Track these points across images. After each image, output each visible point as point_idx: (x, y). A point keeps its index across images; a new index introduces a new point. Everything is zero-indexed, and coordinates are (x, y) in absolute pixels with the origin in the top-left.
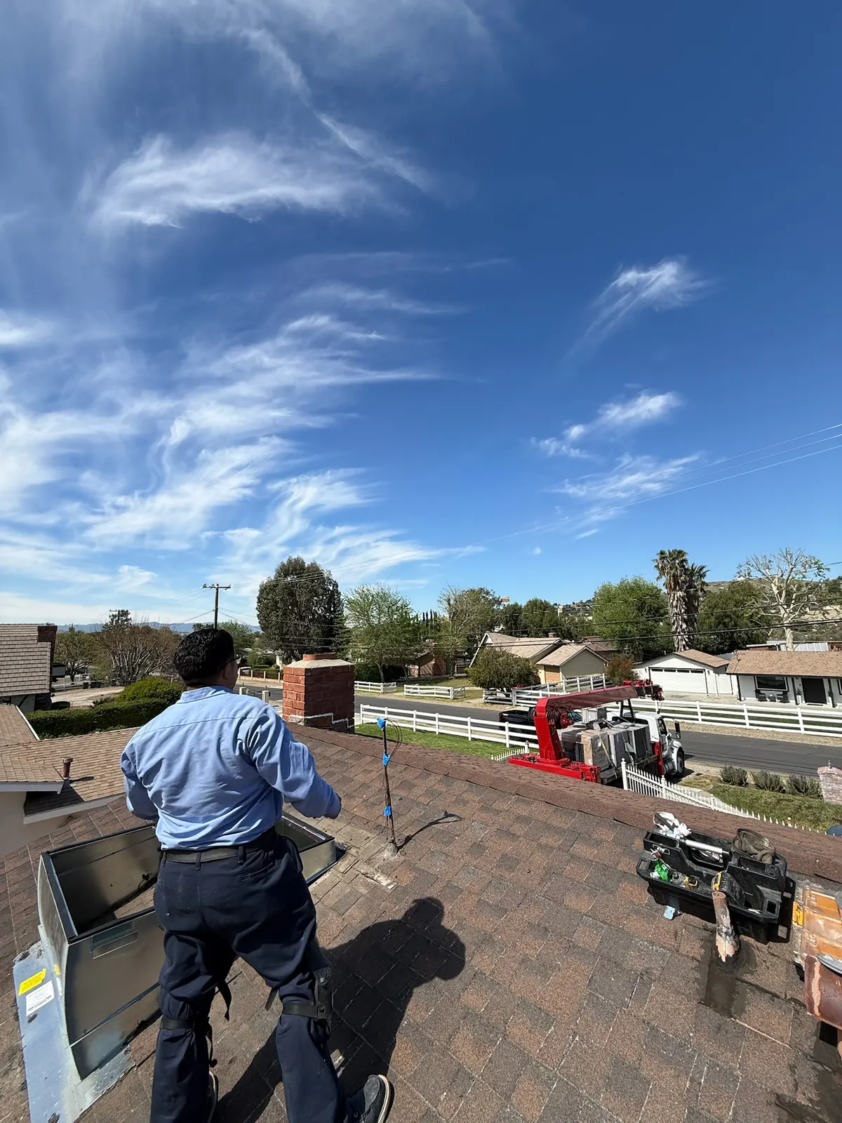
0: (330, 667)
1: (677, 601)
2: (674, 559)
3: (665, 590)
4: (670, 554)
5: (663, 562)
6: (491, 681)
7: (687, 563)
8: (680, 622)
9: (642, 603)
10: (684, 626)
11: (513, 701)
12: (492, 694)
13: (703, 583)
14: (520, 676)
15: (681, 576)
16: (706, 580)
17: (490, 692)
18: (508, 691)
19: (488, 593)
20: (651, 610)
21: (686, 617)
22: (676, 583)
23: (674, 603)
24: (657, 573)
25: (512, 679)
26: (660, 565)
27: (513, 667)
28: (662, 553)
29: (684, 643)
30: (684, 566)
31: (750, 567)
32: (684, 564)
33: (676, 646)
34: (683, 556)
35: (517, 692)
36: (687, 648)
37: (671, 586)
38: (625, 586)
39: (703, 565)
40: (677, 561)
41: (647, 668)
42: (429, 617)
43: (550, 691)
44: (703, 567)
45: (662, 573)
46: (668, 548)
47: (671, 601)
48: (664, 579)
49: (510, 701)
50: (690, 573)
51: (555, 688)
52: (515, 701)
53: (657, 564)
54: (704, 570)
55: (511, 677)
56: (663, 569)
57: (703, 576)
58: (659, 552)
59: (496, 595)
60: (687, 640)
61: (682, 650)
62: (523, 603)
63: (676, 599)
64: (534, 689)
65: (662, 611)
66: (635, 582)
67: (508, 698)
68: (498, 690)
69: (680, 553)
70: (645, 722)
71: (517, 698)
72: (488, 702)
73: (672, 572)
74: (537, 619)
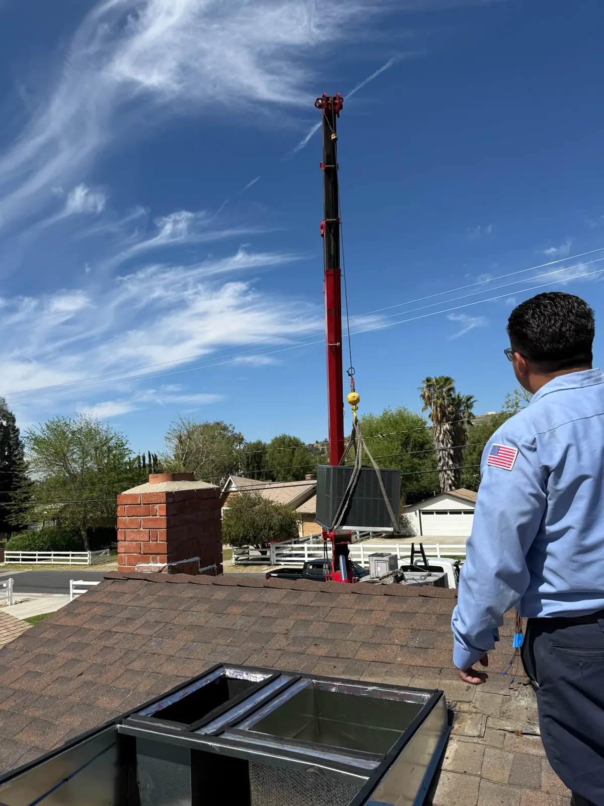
0: (193, 490)
1: (444, 435)
2: (441, 387)
3: (430, 424)
4: (436, 381)
5: (429, 390)
6: (245, 537)
7: (454, 392)
8: (447, 459)
9: (407, 438)
10: (451, 463)
11: (272, 559)
12: (243, 554)
13: (470, 414)
14: (282, 527)
15: (449, 406)
16: (473, 411)
17: (241, 551)
18: (264, 547)
19: (225, 428)
20: (416, 446)
21: (452, 452)
22: (444, 415)
23: (441, 437)
24: (422, 403)
25: (272, 532)
26: (427, 394)
27: (273, 516)
28: (428, 380)
29: (450, 482)
30: (450, 395)
31: (518, 396)
32: (452, 393)
33: (442, 486)
34: (450, 384)
35: (277, 548)
36: (453, 488)
37: (437, 417)
38: (389, 419)
39: (471, 394)
40: (445, 390)
41: (418, 511)
42: (147, 462)
43: (314, 543)
44: (471, 398)
45: (428, 402)
46: (435, 375)
47: (438, 435)
48: (430, 410)
49: (268, 559)
50: (457, 402)
51: (318, 540)
52: (274, 559)
53: (422, 393)
54: (472, 400)
55: (271, 529)
56: (429, 398)
57: (469, 406)
58: (425, 379)
59: (237, 431)
60: (453, 479)
61: (448, 489)
62: (267, 440)
63: (442, 432)
64: (295, 543)
65: (427, 447)
66: (400, 413)
67: (264, 556)
68: (251, 547)
69: (447, 380)
70: (440, 569)
71: (277, 555)
72: (240, 564)
73: (439, 402)
74: (286, 460)
